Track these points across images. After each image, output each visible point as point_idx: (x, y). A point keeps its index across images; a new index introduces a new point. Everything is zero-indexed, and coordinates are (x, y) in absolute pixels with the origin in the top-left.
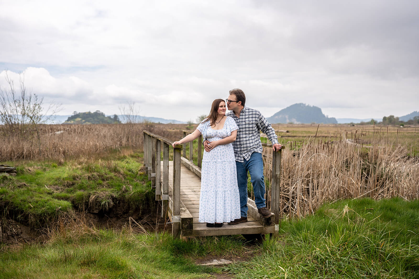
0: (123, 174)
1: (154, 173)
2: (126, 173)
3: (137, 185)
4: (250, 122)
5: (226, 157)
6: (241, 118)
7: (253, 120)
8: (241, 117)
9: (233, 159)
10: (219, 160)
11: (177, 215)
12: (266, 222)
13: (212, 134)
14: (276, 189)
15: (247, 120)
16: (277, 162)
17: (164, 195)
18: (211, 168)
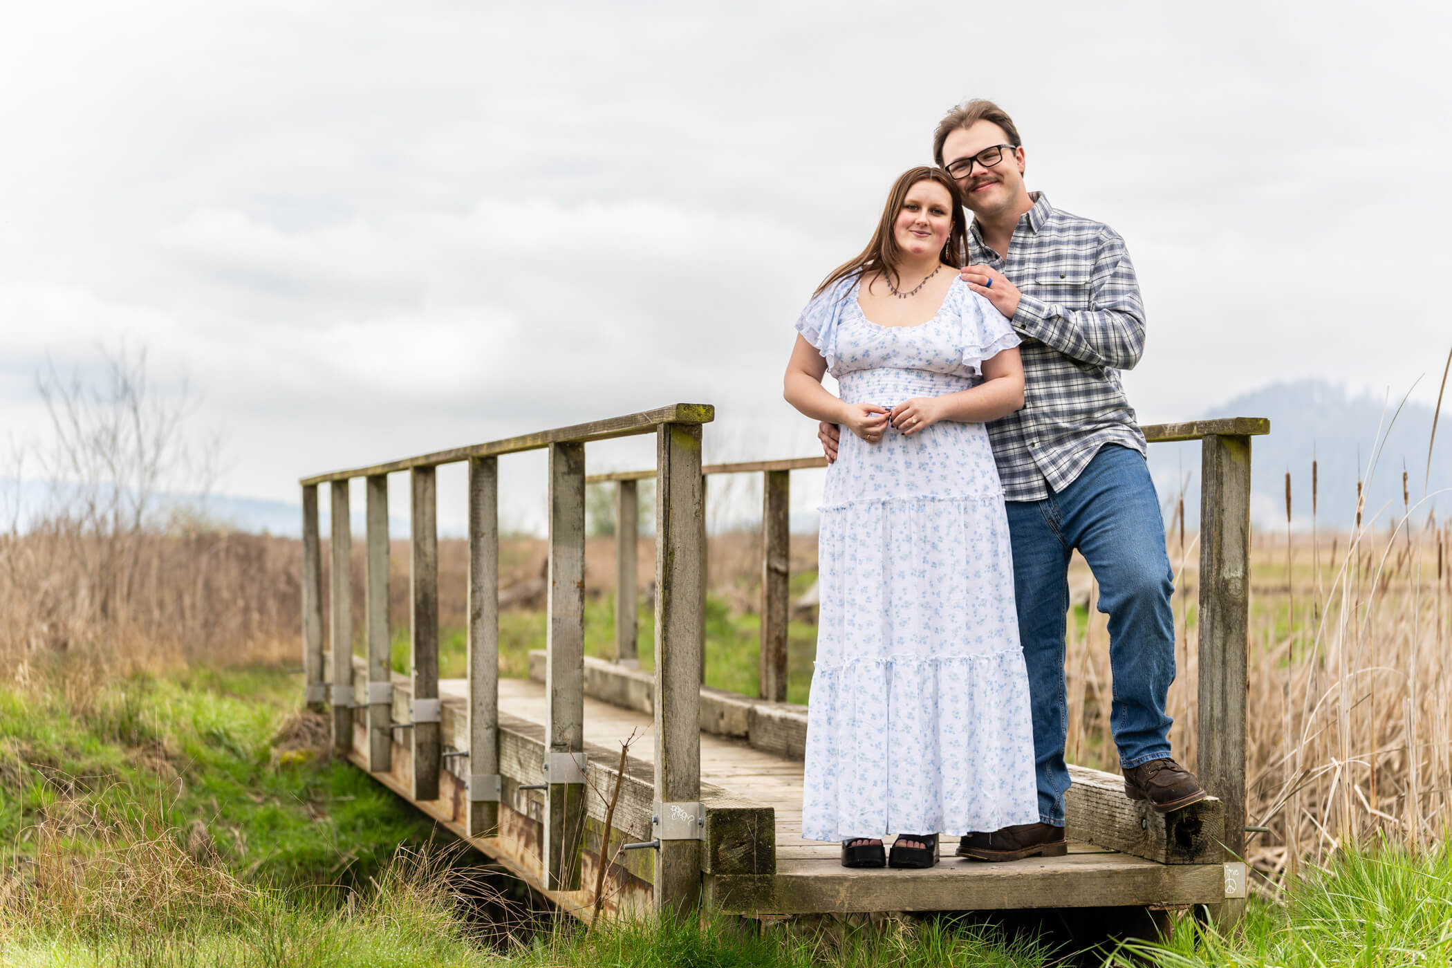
0: (181, 758)
1: (427, 696)
2: (195, 754)
3: (273, 823)
4: (1062, 281)
5: (944, 478)
6: (1017, 257)
7: (1082, 269)
8: (1016, 254)
9: (986, 488)
10: (903, 494)
11: (681, 798)
12: (1173, 839)
13: (864, 344)
14: (1224, 663)
15: (1048, 267)
16: (1226, 514)
17: (558, 755)
18: (861, 536)
